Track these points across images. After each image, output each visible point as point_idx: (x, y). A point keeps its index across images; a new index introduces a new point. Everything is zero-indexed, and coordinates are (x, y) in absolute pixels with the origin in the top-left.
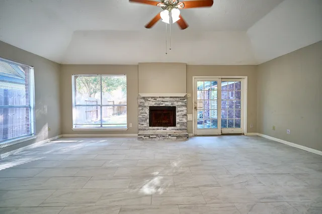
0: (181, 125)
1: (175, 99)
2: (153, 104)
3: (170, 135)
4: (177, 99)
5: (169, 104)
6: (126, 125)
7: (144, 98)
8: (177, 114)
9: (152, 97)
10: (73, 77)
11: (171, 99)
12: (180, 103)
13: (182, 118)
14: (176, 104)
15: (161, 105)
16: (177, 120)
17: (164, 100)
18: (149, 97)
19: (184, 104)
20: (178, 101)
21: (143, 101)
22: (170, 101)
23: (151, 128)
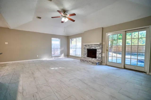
0: (98, 58)
1: (96, 45)
2: (88, 48)
3: (89, 61)
4: (97, 45)
5: (94, 48)
6: (81, 56)
7: (85, 45)
8: (97, 53)
9: (88, 45)
10: (70, 39)
11: (95, 45)
12: (98, 48)
13: (99, 55)
14: (96, 48)
15: (91, 48)
16: (97, 56)
17: (92, 46)
18: (87, 45)
19: (100, 48)
20: (97, 47)
21: (85, 46)
22: (94, 47)
23: (87, 58)
